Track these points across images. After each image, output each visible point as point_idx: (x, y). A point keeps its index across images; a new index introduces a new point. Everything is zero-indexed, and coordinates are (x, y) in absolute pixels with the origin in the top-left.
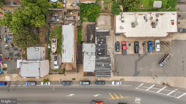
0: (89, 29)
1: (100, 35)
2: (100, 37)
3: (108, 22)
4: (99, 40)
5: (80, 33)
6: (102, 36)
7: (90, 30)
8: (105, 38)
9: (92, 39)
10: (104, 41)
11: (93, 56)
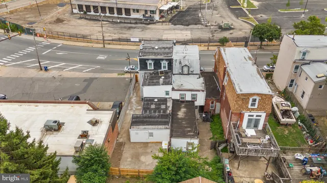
0: (189, 129)
1: (158, 117)
2: (160, 112)
3: (129, 160)
4: (163, 107)
5: (215, 137)
6: (153, 114)
7: (186, 127)
8: (146, 112)
9: (180, 110)
10: (148, 104)
11: (178, 59)
